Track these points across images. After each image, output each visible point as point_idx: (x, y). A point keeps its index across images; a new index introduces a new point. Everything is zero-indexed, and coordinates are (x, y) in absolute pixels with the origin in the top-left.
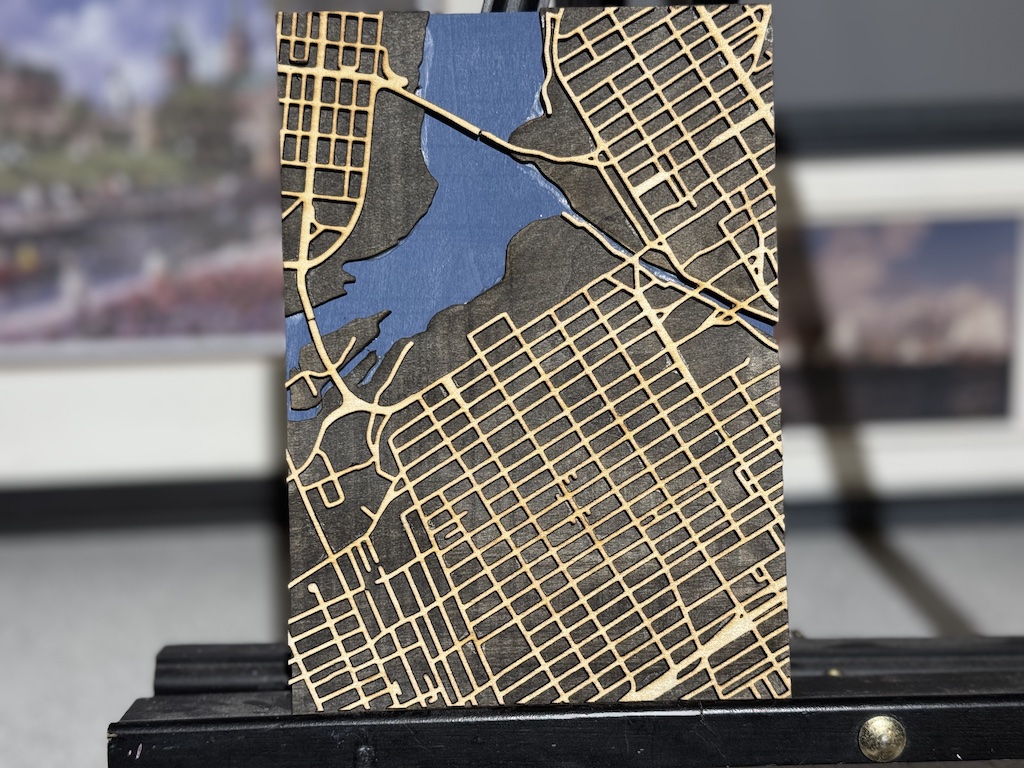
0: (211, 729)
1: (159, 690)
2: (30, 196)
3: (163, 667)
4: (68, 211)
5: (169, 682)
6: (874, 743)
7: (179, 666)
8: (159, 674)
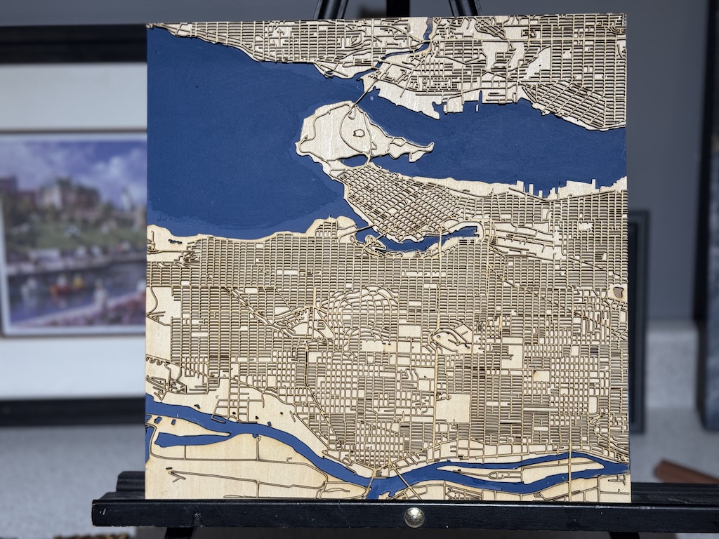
1: (118, 490)
2: (81, 251)
3: (121, 480)
4: (100, 259)
5: (123, 487)
6: (411, 519)
7: (127, 480)
8: (119, 483)
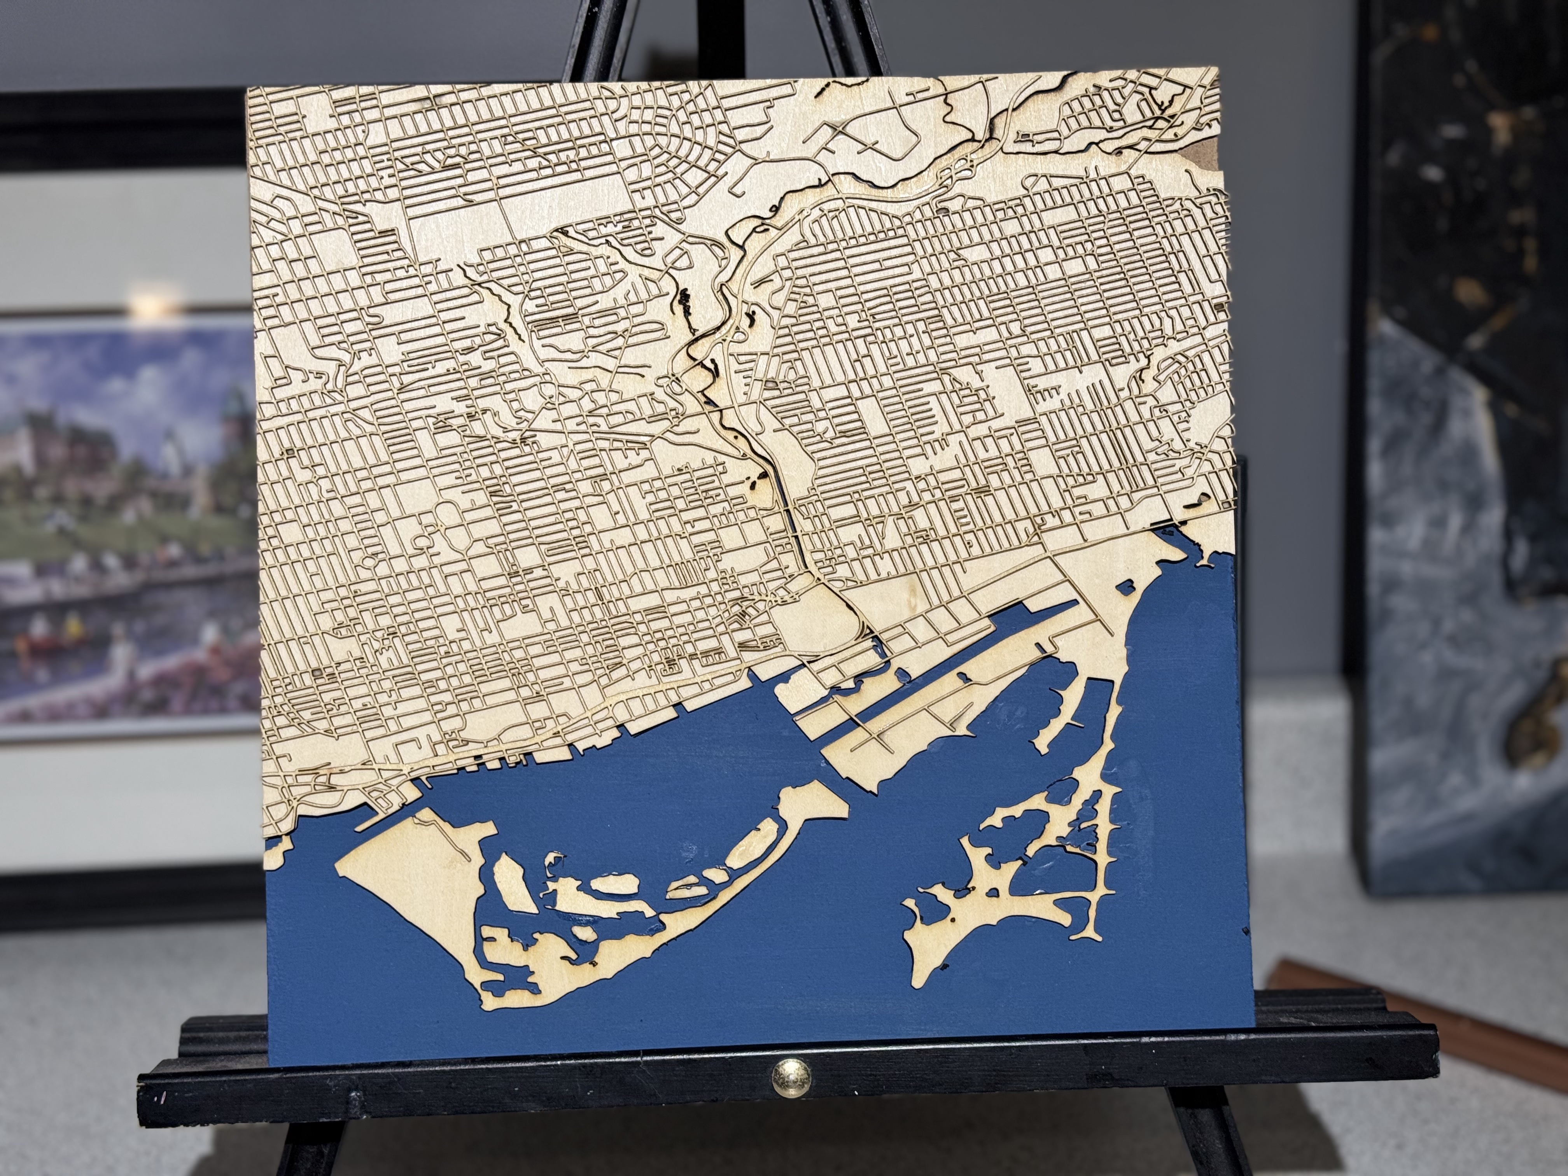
0: (224, 1079)
1: (182, 1053)
3: (186, 1035)
5: (192, 1048)
6: (784, 1082)
7: (202, 1034)
8: (182, 1041)
